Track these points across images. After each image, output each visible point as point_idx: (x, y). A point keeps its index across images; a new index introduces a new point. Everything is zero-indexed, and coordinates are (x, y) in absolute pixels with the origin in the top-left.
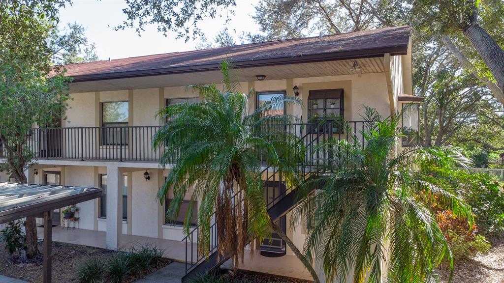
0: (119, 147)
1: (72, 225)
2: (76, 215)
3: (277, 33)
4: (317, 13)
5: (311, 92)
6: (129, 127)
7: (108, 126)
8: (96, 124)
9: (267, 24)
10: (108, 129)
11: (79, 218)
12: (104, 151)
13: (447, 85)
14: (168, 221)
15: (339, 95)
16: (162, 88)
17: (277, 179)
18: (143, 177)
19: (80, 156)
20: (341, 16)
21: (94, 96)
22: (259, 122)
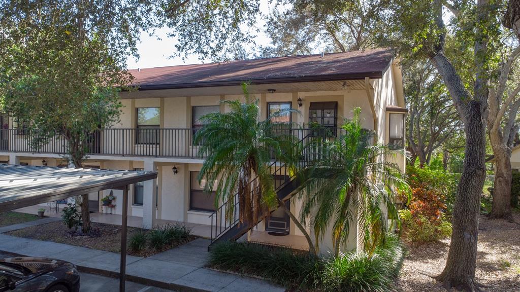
0: (154, 146)
1: (109, 212)
2: (113, 203)
3: (286, 46)
4: (323, 29)
5: (312, 104)
6: (160, 129)
7: (142, 128)
8: (131, 127)
9: (277, 38)
10: (142, 131)
11: (115, 205)
12: (139, 149)
13: (436, 97)
14: (192, 208)
15: (334, 106)
16: (189, 98)
17: (283, 173)
18: (172, 171)
19: (121, 153)
20: (345, 31)
21: (131, 103)
22: (269, 127)
